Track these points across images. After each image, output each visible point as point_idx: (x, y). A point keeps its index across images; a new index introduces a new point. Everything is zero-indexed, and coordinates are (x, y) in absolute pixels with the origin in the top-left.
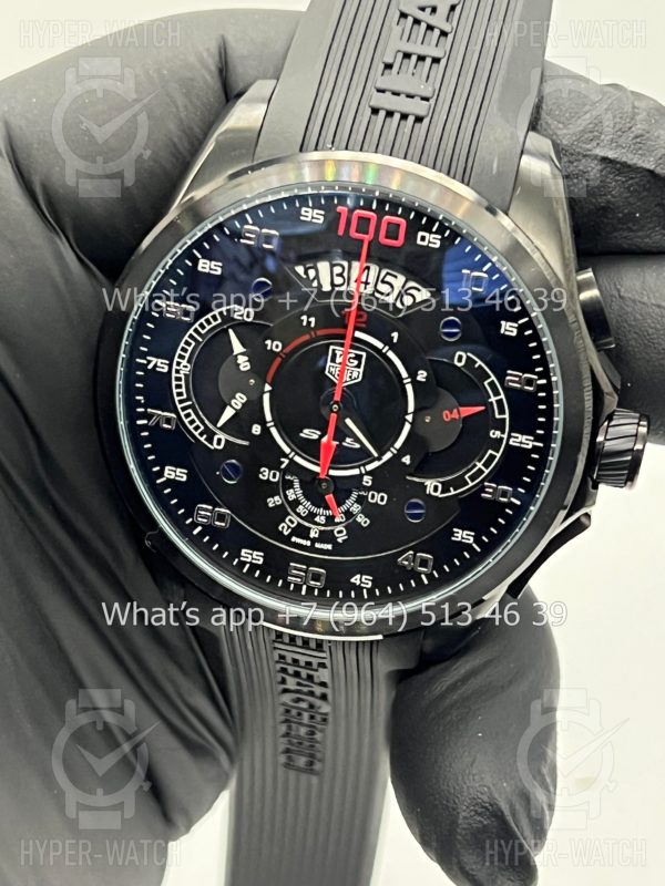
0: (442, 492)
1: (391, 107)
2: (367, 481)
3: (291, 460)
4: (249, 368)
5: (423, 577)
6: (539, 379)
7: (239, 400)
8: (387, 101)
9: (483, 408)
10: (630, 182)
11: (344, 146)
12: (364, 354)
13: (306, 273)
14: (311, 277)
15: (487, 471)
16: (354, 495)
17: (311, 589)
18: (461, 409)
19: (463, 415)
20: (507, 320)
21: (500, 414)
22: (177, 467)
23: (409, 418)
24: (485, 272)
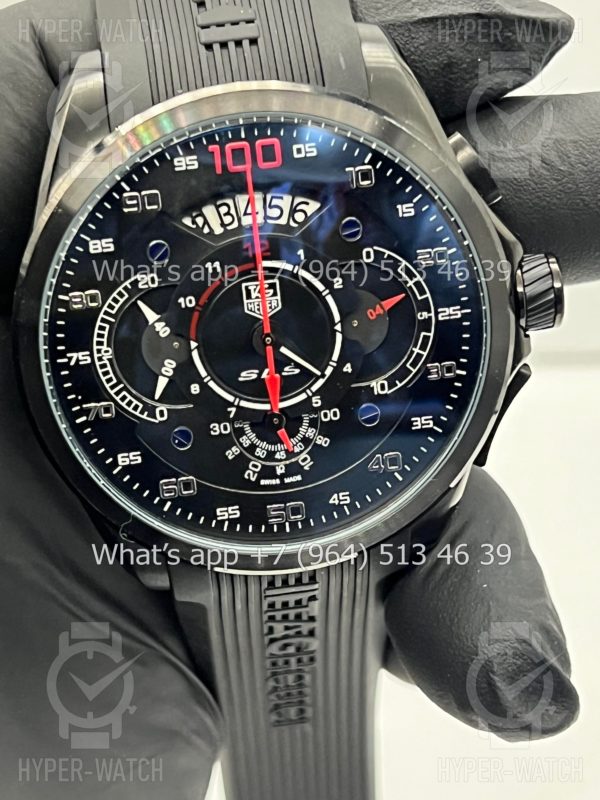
0: (390, 388)
1: (222, 38)
2: (317, 402)
3: (238, 407)
4: (169, 331)
5: (396, 474)
6: (449, 248)
7: (169, 367)
8: (214, 35)
9: (404, 295)
11: (194, 86)
12: (277, 281)
13: (194, 222)
14: (201, 225)
15: (425, 354)
16: (306, 419)
17: (293, 525)
18: (383, 303)
19: (387, 309)
20: (402, 204)
21: (421, 295)
22: (129, 452)
23: (338, 327)
24: (368, 164)
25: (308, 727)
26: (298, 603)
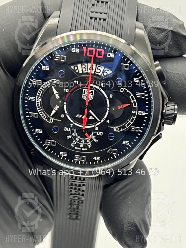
0: (119, 130)
2: (97, 129)
3: (74, 124)
4: (59, 97)
5: (115, 156)
6: (146, 94)
7: (57, 108)
9: (129, 104)
11: (84, 29)
14: (76, 69)
15: (132, 123)
16: (92, 134)
17: (81, 162)
18: (123, 105)
19: (124, 107)
21: (135, 106)
22: (39, 129)
23: (108, 109)
25: (78, 222)
26: (80, 185)
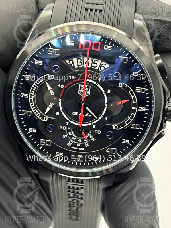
0: (118, 128)
1: (92, 8)
2: (94, 127)
3: (70, 122)
4: (54, 94)
6: (146, 89)
7: (51, 105)
8: (90, 6)
9: (129, 100)
10: (166, 26)
11: (79, 20)
12: (90, 86)
13: (69, 62)
14: (71, 63)
15: (132, 120)
16: (90, 132)
17: (79, 163)
18: (122, 101)
19: (123, 103)
20: (135, 71)
21: (134, 101)
22: (33, 128)
23: (106, 105)
24: (127, 56)
26: (78, 188)
